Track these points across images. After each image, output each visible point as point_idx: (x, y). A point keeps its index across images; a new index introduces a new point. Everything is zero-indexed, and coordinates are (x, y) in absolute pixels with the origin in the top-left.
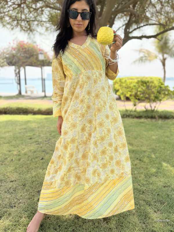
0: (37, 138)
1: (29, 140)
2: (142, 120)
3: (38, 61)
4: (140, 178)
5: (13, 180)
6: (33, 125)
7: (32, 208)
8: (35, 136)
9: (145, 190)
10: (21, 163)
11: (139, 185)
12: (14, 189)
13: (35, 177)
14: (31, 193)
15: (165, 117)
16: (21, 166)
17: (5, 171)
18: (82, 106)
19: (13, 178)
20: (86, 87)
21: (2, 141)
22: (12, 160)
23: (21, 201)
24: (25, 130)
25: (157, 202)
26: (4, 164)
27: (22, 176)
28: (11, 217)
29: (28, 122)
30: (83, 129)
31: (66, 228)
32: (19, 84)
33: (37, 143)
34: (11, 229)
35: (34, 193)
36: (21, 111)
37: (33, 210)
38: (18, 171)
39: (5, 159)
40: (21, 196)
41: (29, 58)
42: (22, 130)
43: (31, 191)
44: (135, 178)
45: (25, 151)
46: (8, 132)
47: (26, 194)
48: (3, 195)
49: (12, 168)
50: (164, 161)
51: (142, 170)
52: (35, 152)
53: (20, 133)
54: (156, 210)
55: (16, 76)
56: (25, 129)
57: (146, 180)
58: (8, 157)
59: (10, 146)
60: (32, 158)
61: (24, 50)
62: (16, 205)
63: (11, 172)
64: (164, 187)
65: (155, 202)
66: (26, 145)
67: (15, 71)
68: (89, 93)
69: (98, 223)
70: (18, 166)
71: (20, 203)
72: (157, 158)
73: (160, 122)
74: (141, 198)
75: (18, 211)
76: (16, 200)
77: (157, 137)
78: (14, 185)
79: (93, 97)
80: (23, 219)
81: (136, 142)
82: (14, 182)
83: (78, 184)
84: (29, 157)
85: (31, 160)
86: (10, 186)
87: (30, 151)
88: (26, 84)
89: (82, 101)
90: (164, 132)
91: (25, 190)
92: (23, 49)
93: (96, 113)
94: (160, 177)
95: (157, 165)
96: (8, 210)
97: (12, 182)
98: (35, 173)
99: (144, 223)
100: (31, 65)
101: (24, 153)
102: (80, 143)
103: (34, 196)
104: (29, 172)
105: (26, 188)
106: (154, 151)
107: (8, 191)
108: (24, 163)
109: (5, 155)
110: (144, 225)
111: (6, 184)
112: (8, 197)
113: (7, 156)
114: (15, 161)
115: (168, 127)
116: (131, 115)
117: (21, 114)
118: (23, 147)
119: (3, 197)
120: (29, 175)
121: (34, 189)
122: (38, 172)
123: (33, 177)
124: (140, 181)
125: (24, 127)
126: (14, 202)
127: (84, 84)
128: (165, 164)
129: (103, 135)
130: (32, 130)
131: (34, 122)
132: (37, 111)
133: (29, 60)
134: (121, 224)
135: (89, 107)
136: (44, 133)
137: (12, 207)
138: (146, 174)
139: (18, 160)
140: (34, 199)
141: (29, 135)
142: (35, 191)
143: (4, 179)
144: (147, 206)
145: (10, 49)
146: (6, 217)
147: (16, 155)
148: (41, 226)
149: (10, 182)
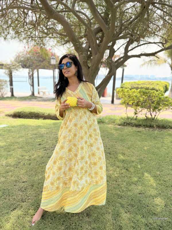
0: (45, 144)
1: (38, 146)
2: (141, 129)
3: (50, 65)
4: (122, 185)
5: (24, 181)
6: (43, 131)
7: (37, 203)
8: (44, 142)
9: (124, 195)
10: (31, 167)
11: (120, 191)
12: (25, 188)
13: (41, 179)
14: (37, 192)
15: (163, 126)
16: (31, 170)
17: (19, 174)
18: (70, 134)
19: (24, 179)
20: (74, 121)
21: (16, 145)
22: (24, 164)
23: (29, 197)
24: (35, 136)
25: (129, 205)
26: (18, 168)
27: (31, 178)
28: (23, 209)
29: (39, 127)
30: (70, 150)
31: (59, 219)
32: (33, 86)
33: (44, 149)
34: (22, 217)
35: (39, 192)
36: (33, 115)
37: (38, 205)
38: (28, 174)
39: (19, 163)
40: (30, 194)
41: (42, 62)
42: (33, 136)
43: (37, 190)
44: (118, 185)
45: (34, 157)
46: (22, 137)
47: (33, 192)
48: (17, 193)
49: (24, 171)
50: (147, 171)
51: (126, 179)
52: (42, 157)
53: (31, 138)
54: (127, 211)
55: (29, 78)
56: (36, 134)
57: (126, 187)
58: (22, 161)
59: (22, 151)
60: (40, 163)
61: (38, 54)
62: (26, 200)
63: (23, 174)
64: (140, 194)
65: (128, 205)
66: (36, 151)
67: (29, 73)
68: (76, 125)
69: (82, 217)
70: (28, 169)
71: (29, 199)
72: (141, 168)
73: (156, 132)
74: (118, 202)
75: (27, 205)
76: (26, 197)
77: (148, 148)
78: (25, 185)
79: (79, 128)
80: (31, 210)
81: (129, 152)
82: (25, 183)
83: (65, 188)
84: (38, 163)
85: (39, 165)
86: (22, 186)
87: (39, 156)
88: (39, 86)
89: (70, 131)
90: (156, 143)
91: (33, 189)
92: (36, 53)
93: (80, 140)
94: (139, 185)
95: (139, 175)
96: (21, 203)
97: (24, 182)
98: (41, 176)
99: (115, 220)
100: (44, 68)
101: (34, 158)
102: (67, 160)
103: (39, 194)
104: (37, 175)
105: (34, 188)
106: (141, 161)
107: (21, 189)
108: (33, 167)
109: (19, 159)
110: (114, 222)
111: (19, 184)
112: (21, 194)
113: (20, 161)
114: (26, 165)
115: (162, 138)
116: (131, 124)
117: (33, 118)
118: (33, 152)
119: (17, 194)
120: (37, 178)
121: (39, 189)
122: (43, 175)
123: (39, 180)
124: (121, 188)
125: (35, 132)
126: (25, 198)
127: (72, 119)
128: (146, 174)
129: (83, 156)
130: (42, 136)
131: (44, 127)
132: (47, 116)
133: (42, 64)
134: (98, 219)
135: (75, 135)
136: (51, 139)
137: (23, 202)
138: (128, 182)
139: (29, 164)
140: (39, 197)
141: (39, 141)
142: (40, 190)
143: (18, 180)
144: (121, 208)
145: (25, 53)
146: (19, 208)
147: (27, 160)
148: (42, 216)
149: (23, 182)
